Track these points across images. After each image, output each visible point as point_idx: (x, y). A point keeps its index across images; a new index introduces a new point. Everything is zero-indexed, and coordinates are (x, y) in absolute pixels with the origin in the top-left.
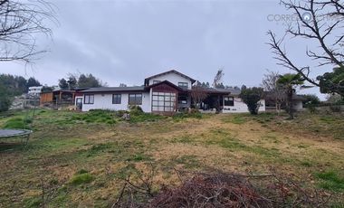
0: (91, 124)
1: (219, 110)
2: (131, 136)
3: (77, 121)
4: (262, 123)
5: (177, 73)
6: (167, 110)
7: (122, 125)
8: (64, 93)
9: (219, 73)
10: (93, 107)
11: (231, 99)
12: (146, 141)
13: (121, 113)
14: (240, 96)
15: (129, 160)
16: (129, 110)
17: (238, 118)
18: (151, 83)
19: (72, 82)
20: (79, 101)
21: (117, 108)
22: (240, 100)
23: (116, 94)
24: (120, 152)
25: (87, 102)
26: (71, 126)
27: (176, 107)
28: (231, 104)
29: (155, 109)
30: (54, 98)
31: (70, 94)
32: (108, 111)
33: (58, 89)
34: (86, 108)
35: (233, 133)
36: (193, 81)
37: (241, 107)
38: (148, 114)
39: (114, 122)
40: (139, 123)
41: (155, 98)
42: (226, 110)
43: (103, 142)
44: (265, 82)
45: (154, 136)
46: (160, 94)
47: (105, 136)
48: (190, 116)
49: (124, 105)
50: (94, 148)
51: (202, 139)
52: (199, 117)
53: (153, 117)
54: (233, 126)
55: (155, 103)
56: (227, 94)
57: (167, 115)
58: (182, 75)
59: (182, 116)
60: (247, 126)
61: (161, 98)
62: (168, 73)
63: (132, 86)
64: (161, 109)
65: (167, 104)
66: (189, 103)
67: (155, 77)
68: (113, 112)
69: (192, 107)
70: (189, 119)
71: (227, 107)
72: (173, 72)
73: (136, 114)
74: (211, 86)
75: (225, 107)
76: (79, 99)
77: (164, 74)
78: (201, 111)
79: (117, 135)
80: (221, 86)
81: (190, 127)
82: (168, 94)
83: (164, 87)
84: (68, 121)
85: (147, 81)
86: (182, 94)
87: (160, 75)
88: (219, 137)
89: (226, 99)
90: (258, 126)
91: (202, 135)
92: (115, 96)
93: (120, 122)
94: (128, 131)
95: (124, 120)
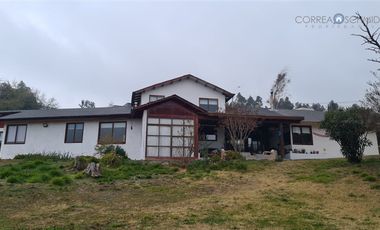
0: (17, 186)
1: (283, 153)
2: (102, 212)
4: (371, 180)
5: (197, 81)
6: (176, 153)
7: (85, 186)
9: (281, 78)
10: (23, 150)
11: (306, 131)
12: (132, 222)
13: (82, 162)
14: (323, 125)
16: (98, 157)
17: (322, 170)
18: (145, 100)
21: (75, 150)
22: (323, 132)
23: (73, 122)
25: (11, 138)
27: (195, 149)
28: (308, 140)
29: (153, 152)
32: (55, 158)
34: (8, 153)
35: (312, 203)
36: (228, 96)
37: (327, 148)
38: (137, 164)
39: (68, 182)
40: (119, 184)
41: (153, 130)
42: (298, 154)
43: (43, 224)
45: (150, 211)
46: (164, 121)
48: (223, 166)
49: (89, 145)
51: (248, 215)
52: (243, 168)
53: (148, 168)
54: (313, 188)
55: (153, 141)
56: (297, 121)
58: (206, 85)
59: (207, 167)
60: (340, 188)
61: (165, 131)
62: (180, 80)
63: (107, 106)
64: (165, 153)
65: (177, 142)
66: (222, 140)
67: (154, 88)
68: (65, 159)
69: (228, 147)
70: (221, 174)
71: (299, 147)
72: (188, 78)
73: (114, 163)
74: (265, 104)
75: (294, 147)
78: (247, 155)
79: (72, 209)
80: (286, 105)
81: (224, 190)
82: (180, 122)
83: (169, 107)
85: (137, 96)
86: (207, 122)
87: (162, 85)
88: (284, 211)
89: (297, 131)
90: (364, 187)
91: (249, 207)
92: (71, 127)
93: (80, 182)
94: (94, 201)
95: (89, 176)
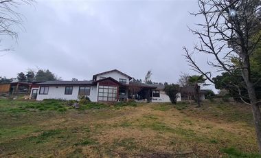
0: (43, 112)
1: (149, 100)
2: (79, 122)
3: (31, 109)
4: (180, 110)
5: (119, 72)
6: (110, 99)
8: (22, 85)
9: (149, 73)
10: (47, 97)
11: (158, 92)
12: (91, 126)
13: (71, 102)
14: (164, 90)
15: (76, 145)
16: (78, 100)
17: (163, 106)
18: (98, 79)
19: (30, 75)
20: (35, 92)
21: (69, 98)
22: (164, 92)
23: (68, 86)
24: (69, 137)
25: (42, 92)
26: (24, 114)
27: (117, 98)
28: (158, 95)
29: (100, 99)
30: (11, 89)
31: (27, 86)
32: (60, 100)
33: (17, 81)
34: (40, 98)
35: (160, 118)
36: (130, 78)
37: (165, 98)
39: (65, 110)
40: (86, 111)
41: (101, 90)
42: (155, 100)
43: (53, 128)
44: (180, 81)
45: (99, 122)
46: (105, 87)
47: (56, 122)
48: (127, 105)
49: (75, 95)
50: (44, 135)
51: (137, 123)
52: (135, 106)
53: (99, 105)
54: (160, 113)
55: (101, 95)
56: (155, 88)
57: (110, 104)
58: (122, 74)
59: (122, 105)
60: (170, 113)
61: (106, 91)
62: (112, 71)
63: (82, 80)
64: (106, 99)
65: (110, 95)
66: (127, 94)
67: (102, 74)
68: (65, 101)
69: (130, 97)
70: (127, 107)
71: (155, 98)
72: (115, 71)
73: (85, 103)
74: (143, 82)
75: (153, 98)
76: (35, 90)
77: (109, 72)
78: (136, 100)
79: (67, 121)
80: (150, 82)
81: (128, 114)
83: (108, 82)
84: (22, 110)
85: (95, 77)
86: (122, 88)
87: (105, 73)
88: (151, 122)
89: (154, 92)
90: (177, 112)
91: (138, 120)
92: (68, 88)
93: (71, 110)
94: (76, 118)
95: (74, 108)
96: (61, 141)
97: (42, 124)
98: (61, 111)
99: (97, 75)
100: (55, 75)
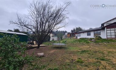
0: (80, 43)
2: (97, 48)
3: (76, 42)
7: (92, 43)
8: (73, 34)
10: (81, 37)
13: (91, 39)
16: (94, 38)
18: (105, 25)
19: (74, 30)
20: (76, 36)
21: (89, 37)
23: (88, 32)
24: (92, 54)
25: (79, 36)
26: (75, 43)
30: (70, 35)
31: (74, 34)
32: (86, 38)
33: (71, 33)
34: (79, 38)
38: (105, 40)
39: (89, 42)
40: (100, 43)
43: (85, 49)
47: (85, 47)
49: (92, 36)
50: (82, 51)
53: (107, 40)
55: (109, 34)
61: (113, 31)
63: (95, 28)
64: (113, 37)
67: (108, 22)
68: (88, 39)
73: (98, 39)
76: (76, 35)
77: (114, 19)
79: (90, 47)
83: (114, 25)
84: (74, 42)
85: (103, 25)
87: (110, 20)
92: (88, 33)
93: (91, 43)
94: (95, 46)
95: (93, 41)
96: (89, 55)
97: (81, 47)
98: (87, 43)
99: (105, 23)
100: (82, 28)
